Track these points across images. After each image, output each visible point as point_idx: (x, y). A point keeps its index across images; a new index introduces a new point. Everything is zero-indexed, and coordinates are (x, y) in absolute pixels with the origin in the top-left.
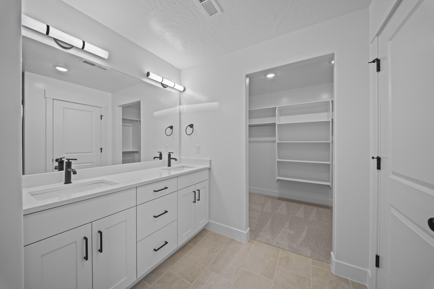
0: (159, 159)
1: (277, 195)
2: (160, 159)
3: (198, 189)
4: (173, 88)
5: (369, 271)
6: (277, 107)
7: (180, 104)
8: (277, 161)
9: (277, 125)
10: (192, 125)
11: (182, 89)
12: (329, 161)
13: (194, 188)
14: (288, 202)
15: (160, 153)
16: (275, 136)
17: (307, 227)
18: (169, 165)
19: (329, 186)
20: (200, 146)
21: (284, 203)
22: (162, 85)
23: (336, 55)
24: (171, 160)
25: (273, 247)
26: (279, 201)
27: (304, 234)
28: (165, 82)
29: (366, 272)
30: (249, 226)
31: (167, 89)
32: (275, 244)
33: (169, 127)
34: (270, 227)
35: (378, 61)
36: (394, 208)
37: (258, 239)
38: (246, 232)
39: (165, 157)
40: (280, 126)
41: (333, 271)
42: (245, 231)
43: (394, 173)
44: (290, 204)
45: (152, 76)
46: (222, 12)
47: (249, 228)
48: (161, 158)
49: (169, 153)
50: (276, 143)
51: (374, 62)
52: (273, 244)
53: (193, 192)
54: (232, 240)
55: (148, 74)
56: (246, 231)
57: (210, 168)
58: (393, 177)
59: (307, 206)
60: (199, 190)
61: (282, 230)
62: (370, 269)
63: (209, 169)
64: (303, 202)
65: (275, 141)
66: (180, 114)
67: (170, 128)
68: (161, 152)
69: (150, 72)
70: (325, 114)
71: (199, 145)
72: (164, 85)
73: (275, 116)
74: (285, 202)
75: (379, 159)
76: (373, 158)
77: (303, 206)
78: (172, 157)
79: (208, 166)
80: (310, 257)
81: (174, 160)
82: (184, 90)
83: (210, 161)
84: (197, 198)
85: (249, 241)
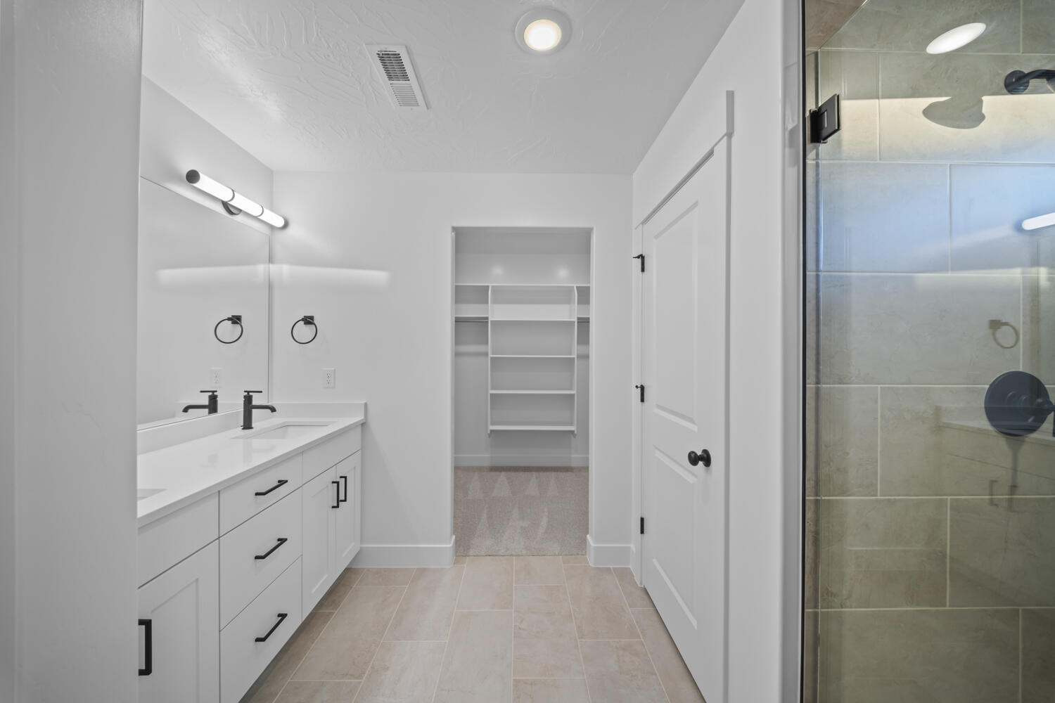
0: (207, 410)
1: (487, 464)
2: (210, 413)
3: (343, 475)
4: (256, 218)
5: (632, 546)
6: (490, 285)
7: (271, 260)
8: (492, 395)
9: (491, 321)
10: (312, 318)
11: (279, 222)
12: (571, 389)
13: (334, 475)
14: (509, 473)
15: (211, 394)
16: (487, 343)
17: (546, 510)
18: (247, 425)
19: (573, 431)
20: (335, 370)
21: (503, 476)
22: (226, 205)
23: (595, 230)
24: (254, 411)
25: (501, 558)
26: (493, 474)
27: (544, 521)
28: (239, 202)
29: (630, 547)
30: (454, 533)
31: (239, 218)
32: (503, 551)
33: (229, 319)
34: (488, 525)
35: (642, 257)
36: (659, 450)
37: (471, 552)
38: (451, 545)
39: (231, 404)
40: (497, 324)
41: (591, 564)
42: (449, 545)
43: (658, 407)
44: (513, 474)
45: (205, 183)
46: (428, 108)
47: (454, 537)
48: (213, 406)
49: (248, 392)
50: (489, 359)
51: (638, 257)
52: (500, 553)
53: (333, 482)
54: (422, 572)
55: (192, 177)
56: (450, 543)
57: (364, 421)
58: (657, 411)
59: (541, 474)
60: (345, 478)
61: (510, 524)
62: (633, 542)
63: (363, 425)
64: (533, 467)
65: (486, 354)
66: (270, 287)
67: (230, 322)
68: (213, 392)
69: (201, 174)
70: (566, 307)
71: (333, 369)
72: (231, 208)
73: (488, 303)
74: (503, 473)
75: (642, 388)
76: (637, 387)
77: (535, 474)
78: (255, 402)
79: (359, 418)
80: (559, 555)
81: (269, 411)
82: (286, 225)
83: (366, 405)
84: (342, 497)
85: (456, 562)
